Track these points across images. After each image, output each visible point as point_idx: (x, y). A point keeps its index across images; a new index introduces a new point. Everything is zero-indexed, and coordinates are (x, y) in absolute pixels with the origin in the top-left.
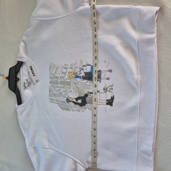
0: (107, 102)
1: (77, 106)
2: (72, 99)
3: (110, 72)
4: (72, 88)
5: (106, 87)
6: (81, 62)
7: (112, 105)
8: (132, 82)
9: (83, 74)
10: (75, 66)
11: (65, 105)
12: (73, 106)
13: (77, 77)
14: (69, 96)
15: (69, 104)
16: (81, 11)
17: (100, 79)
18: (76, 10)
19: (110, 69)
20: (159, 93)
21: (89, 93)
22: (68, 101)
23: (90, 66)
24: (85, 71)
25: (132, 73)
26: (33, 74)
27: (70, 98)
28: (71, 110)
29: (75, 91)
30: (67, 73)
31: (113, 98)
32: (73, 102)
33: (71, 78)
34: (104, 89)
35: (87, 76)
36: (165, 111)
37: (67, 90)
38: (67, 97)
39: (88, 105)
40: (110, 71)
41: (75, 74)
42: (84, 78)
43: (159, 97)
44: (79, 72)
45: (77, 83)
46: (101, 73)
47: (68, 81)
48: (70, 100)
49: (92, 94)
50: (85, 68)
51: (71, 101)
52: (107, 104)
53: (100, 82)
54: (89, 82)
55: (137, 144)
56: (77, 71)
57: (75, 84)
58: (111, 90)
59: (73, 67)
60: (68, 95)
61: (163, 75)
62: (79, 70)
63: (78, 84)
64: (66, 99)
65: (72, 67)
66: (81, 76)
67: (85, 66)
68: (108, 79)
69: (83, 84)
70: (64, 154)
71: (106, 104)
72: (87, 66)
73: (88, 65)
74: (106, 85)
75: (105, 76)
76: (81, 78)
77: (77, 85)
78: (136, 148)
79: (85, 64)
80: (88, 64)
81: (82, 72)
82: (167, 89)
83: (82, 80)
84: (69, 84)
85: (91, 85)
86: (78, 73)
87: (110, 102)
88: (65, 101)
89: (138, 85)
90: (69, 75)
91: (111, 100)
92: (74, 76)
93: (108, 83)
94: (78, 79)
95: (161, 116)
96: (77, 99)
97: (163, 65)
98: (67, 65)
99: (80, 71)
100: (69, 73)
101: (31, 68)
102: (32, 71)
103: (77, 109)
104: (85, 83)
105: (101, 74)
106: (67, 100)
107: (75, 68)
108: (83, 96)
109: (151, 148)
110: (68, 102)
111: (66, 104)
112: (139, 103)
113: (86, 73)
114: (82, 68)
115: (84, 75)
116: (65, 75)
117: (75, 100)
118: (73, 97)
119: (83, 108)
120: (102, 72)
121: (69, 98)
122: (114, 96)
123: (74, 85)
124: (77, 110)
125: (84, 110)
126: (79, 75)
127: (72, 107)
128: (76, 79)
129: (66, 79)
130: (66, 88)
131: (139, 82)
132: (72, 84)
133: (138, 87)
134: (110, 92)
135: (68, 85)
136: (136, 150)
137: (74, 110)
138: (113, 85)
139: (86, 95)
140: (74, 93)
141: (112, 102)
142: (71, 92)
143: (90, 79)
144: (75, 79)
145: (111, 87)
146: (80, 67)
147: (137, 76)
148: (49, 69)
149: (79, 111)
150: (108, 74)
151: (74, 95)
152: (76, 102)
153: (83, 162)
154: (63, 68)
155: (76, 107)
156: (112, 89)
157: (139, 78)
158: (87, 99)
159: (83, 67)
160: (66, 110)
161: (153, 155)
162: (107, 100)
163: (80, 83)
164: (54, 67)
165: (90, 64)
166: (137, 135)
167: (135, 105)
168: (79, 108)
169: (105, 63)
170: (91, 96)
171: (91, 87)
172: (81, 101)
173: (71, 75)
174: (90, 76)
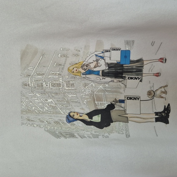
0: (157, 116)
1: (92, 128)
2: (79, 115)
3: (162, 62)
5: (152, 89)
7: (167, 122)
9: (103, 67)
10: (86, 52)
13: (90, 72)
14: (73, 110)
15: (74, 125)
17: (142, 75)
19: (162, 57)
21: (116, 101)
22: (71, 119)
23: (119, 52)
24: (109, 61)
27: (75, 114)
28: (77, 136)
30: (67, 65)
31: (167, 110)
32: (83, 121)
33: (77, 74)
34: (149, 93)
35: (113, 70)
38: (69, 112)
39: (116, 125)
40: (163, 60)
41: (85, 67)
42: (105, 74)
44: (95, 62)
46: (143, 64)
48: (76, 117)
49: (123, 105)
50: (107, 54)
51: (77, 120)
52: (157, 120)
53: (141, 81)
54: (115, 81)
56: (91, 61)
58: (163, 95)
62: (94, 58)
64: (65, 116)
66: (99, 71)
67: (107, 51)
68: (158, 75)
71: (154, 120)
72: (113, 52)
73: (114, 50)
74: (153, 86)
76: (98, 74)
79: (107, 47)
80: (114, 47)
81: (102, 62)
83: (101, 78)
86: (92, 65)
87: (163, 117)
88: (65, 119)
90: (71, 68)
91: (164, 112)
92: (83, 71)
93: (157, 84)
94: (92, 77)
96: (91, 115)
98: (67, 49)
99: (97, 61)
103: (92, 134)
104: (108, 83)
105: (142, 67)
106: (67, 118)
107: (85, 56)
108: (104, 107)
110: (69, 122)
113: (110, 66)
114: (101, 55)
115: (106, 69)
116: (63, 69)
118: (82, 111)
120: (145, 63)
121: (71, 114)
122: (169, 105)
124: (91, 136)
125: (107, 134)
126: (95, 69)
128: (88, 76)
134: (162, 97)
137: (85, 135)
138: (166, 86)
139: (111, 107)
141: (168, 116)
144: (84, 76)
146: (96, 53)
148: (21, 59)
150: (158, 67)
152: (89, 120)
156: (165, 92)
160: (65, 137)
162: (157, 114)
164: (36, 53)
165: (117, 46)
168: (95, 132)
169: (153, 46)
170: (122, 107)
171: (122, 90)
172: (100, 118)
173: (75, 69)
174: (119, 69)
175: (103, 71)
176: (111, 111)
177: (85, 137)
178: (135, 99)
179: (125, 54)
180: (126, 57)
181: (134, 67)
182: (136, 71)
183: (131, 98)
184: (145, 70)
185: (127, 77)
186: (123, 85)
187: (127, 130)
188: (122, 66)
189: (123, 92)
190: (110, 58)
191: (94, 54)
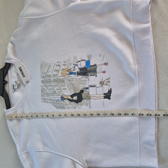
0: (105, 96)
1: (73, 103)
2: (66, 96)
3: (106, 65)
4: (66, 86)
5: (102, 80)
6: (75, 57)
7: (110, 99)
8: (129, 73)
9: (77, 70)
10: (69, 63)
11: (59, 104)
12: (69, 103)
14: (64, 94)
15: (64, 102)
16: (73, 7)
17: (96, 73)
18: (67, 7)
19: (106, 62)
20: (158, 81)
21: (84, 88)
22: (63, 99)
23: (85, 61)
24: (80, 67)
25: (129, 64)
26: (22, 75)
27: (65, 96)
28: (66, 108)
29: (70, 87)
30: (60, 71)
31: (110, 91)
32: (68, 99)
33: (65, 75)
34: (101, 83)
35: (82, 71)
36: (165, 98)
37: (61, 88)
39: (84, 101)
40: (106, 64)
41: (69, 71)
42: (78, 74)
43: (158, 85)
44: (74, 68)
45: (71, 79)
47: (62, 79)
48: (65, 97)
49: (88, 90)
50: (79, 63)
51: (66, 99)
52: (105, 98)
53: (96, 76)
54: (84, 77)
55: (138, 135)
56: (71, 67)
57: (70, 80)
58: (108, 84)
59: (67, 63)
60: (62, 92)
61: (161, 62)
63: (73, 80)
64: (60, 97)
65: (65, 63)
66: (75, 72)
67: (79, 62)
68: (104, 72)
69: (78, 80)
70: (61, 155)
71: (103, 98)
72: (82, 62)
73: (82, 61)
74: (102, 79)
75: (100, 69)
76: (75, 74)
77: (71, 81)
78: (139, 140)
79: (79, 60)
80: (82, 59)
81: (77, 67)
82: (165, 76)
83: (77, 76)
84: (63, 81)
85: (86, 81)
86: (72, 70)
87: (108, 96)
88: (60, 99)
89: (135, 75)
90: (62, 72)
91: (108, 93)
92: (68, 73)
93: (104, 77)
94: (73, 76)
95: (161, 104)
96: (72, 96)
97: (160, 52)
98: (60, 62)
99: (74, 67)
100: (63, 70)
101: (20, 69)
102: (22, 72)
103: (73, 106)
104: (80, 79)
105: (96, 68)
106: (61, 98)
107: (69, 65)
108: (78, 92)
109: (154, 138)
110: (62, 100)
111: (61, 103)
112: (138, 93)
113: (81, 69)
114: (76, 64)
115: (79, 71)
116: (58, 72)
117: (70, 98)
118: (68, 94)
119: (80, 104)
120: (97, 66)
121: (63, 96)
122: (111, 89)
123: (69, 82)
124: (73, 107)
125: (80, 106)
127: (67, 104)
128: (70, 75)
129: (59, 76)
130: (60, 86)
131: (137, 72)
132: (65, 81)
133: (136, 77)
134: (107, 85)
135: (62, 83)
136: (139, 141)
137: (70, 107)
138: (109, 78)
139: (82, 91)
140: (69, 90)
141: (110, 95)
142: (65, 89)
143: (86, 75)
144: (69, 75)
145: (107, 81)
146: (74, 63)
147: (134, 67)
149: (75, 108)
150: (104, 68)
151: (69, 92)
152: (71, 99)
153: (82, 161)
154: (55, 66)
155: (72, 105)
156: (109, 82)
157: (136, 68)
158: (83, 95)
159: (77, 62)
160: (61, 109)
161: (156, 145)
162: (104, 94)
163: (74, 80)
164: (46, 65)
165: (84, 59)
166: (138, 126)
167: (134, 95)
168: (75, 105)
169: (100, 57)
170: (87, 91)
171: (87, 82)
172: (77, 98)
173: (64, 72)
174: (85, 71)
175: (77, 72)
176: (82, 94)
177: (70, 108)
178: (94, 86)
179: (88, 62)
180: (88, 64)
181: (92, 69)
182: (94, 71)
183: (91, 86)
184: (98, 70)
185: (89, 74)
186: (87, 80)
187: (90, 104)
188: (86, 69)
189: (88, 83)
190: (81, 65)
191: (73, 64)
